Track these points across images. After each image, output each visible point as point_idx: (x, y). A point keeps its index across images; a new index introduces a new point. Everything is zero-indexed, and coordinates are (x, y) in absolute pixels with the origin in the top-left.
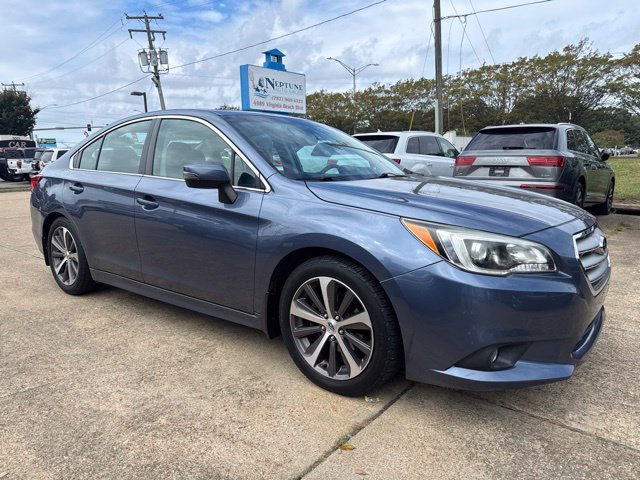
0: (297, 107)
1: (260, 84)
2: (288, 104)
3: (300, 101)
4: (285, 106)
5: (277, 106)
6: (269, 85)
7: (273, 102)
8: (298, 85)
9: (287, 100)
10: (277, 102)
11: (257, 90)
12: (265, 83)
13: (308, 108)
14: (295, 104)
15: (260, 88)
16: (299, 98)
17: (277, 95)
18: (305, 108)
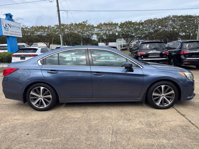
0: (19, 35)
1: (6, 26)
2: (16, 33)
3: (20, 33)
4: (15, 34)
5: (13, 34)
6: (9, 27)
7: (11, 33)
8: (19, 27)
9: (15, 32)
10: (12, 33)
11: (5, 28)
12: (7, 26)
13: (23, 35)
14: (18, 34)
15: (6, 27)
16: (20, 32)
17: (12, 30)
18: (22, 35)
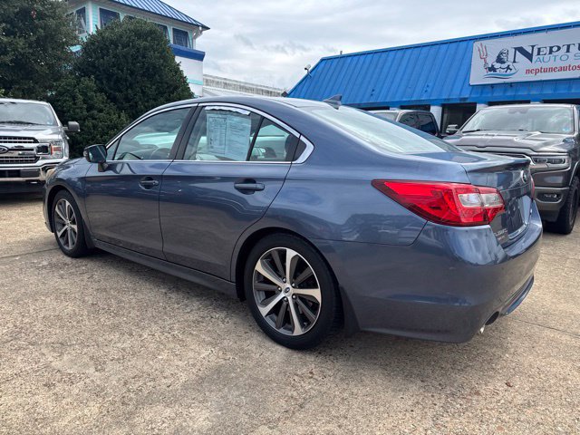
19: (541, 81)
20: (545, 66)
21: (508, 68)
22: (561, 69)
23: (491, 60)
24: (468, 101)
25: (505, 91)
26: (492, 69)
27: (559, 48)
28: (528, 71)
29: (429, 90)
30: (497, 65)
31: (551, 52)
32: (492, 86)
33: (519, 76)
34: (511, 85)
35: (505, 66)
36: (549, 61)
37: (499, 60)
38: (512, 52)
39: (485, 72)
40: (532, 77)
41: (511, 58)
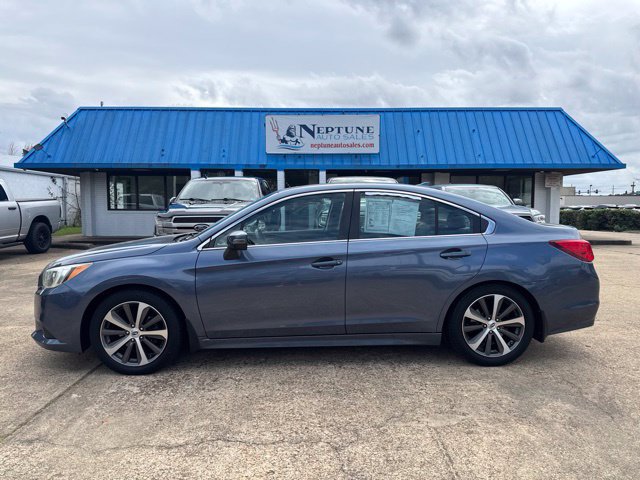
19: (323, 154)
20: (325, 142)
21: (297, 141)
22: (336, 146)
23: (283, 134)
24: (267, 168)
25: (296, 161)
26: (284, 141)
27: (333, 130)
28: (312, 146)
29: (226, 155)
30: (288, 138)
31: (327, 132)
32: (285, 155)
33: (306, 149)
34: (300, 156)
35: (294, 139)
36: (327, 139)
37: (289, 134)
38: (298, 128)
39: (278, 143)
40: (315, 151)
41: (298, 133)
